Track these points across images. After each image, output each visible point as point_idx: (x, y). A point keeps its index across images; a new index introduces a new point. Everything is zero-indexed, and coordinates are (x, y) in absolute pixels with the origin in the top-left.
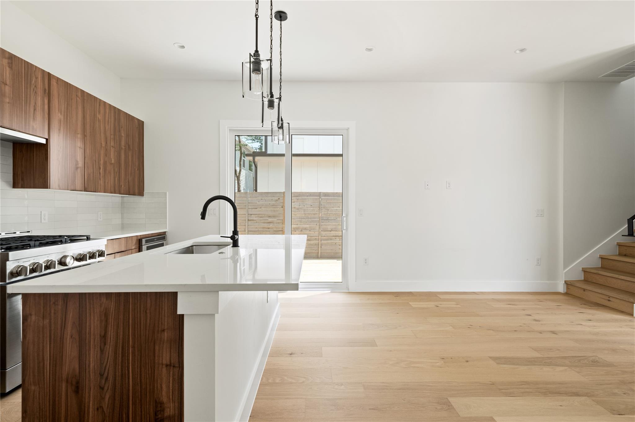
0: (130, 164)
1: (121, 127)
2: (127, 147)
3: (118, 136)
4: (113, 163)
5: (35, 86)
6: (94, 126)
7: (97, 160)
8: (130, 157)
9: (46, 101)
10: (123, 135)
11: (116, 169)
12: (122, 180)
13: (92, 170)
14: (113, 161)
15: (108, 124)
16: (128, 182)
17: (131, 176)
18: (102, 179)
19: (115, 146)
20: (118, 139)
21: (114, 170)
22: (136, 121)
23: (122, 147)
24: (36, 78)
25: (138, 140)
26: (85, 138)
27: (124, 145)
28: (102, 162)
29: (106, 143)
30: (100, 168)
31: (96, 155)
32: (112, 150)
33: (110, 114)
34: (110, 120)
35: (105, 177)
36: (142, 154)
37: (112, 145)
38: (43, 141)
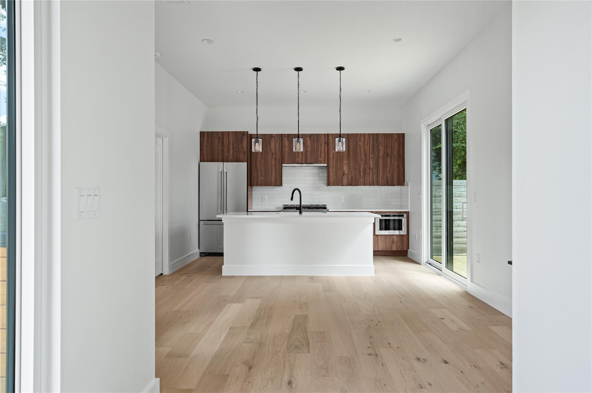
0: (389, 166)
1: (379, 144)
2: (386, 155)
3: (376, 150)
4: (371, 168)
5: (321, 143)
6: (356, 150)
7: (358, 168)
8: (389, 162)
9: (326, 147)
10: (381, 148)
11: (374, 171)
12: (380, 177)
13: (354, 174)
14: (371, 166)
15: (367, 146)
16: (386, 178)
17: (389, 173)
18: (362, 178)
19: (373, 157)
20: (376, 152)
21: (373, 172)
22: (396, 135)
23: (380, 156)
24: (322, 139)
25: (397, 148)
26: (350, 158)
27: (382, 154)
28: (362, 168)
29: (366, 157)
30: (360, 172)
31: (357, 166)
32: (371, 160)
33: (369, 140)
34: (369, 143)
35: (364, 177)
36: (402, 156)
37: (371, 157)
38: (326, 165)
